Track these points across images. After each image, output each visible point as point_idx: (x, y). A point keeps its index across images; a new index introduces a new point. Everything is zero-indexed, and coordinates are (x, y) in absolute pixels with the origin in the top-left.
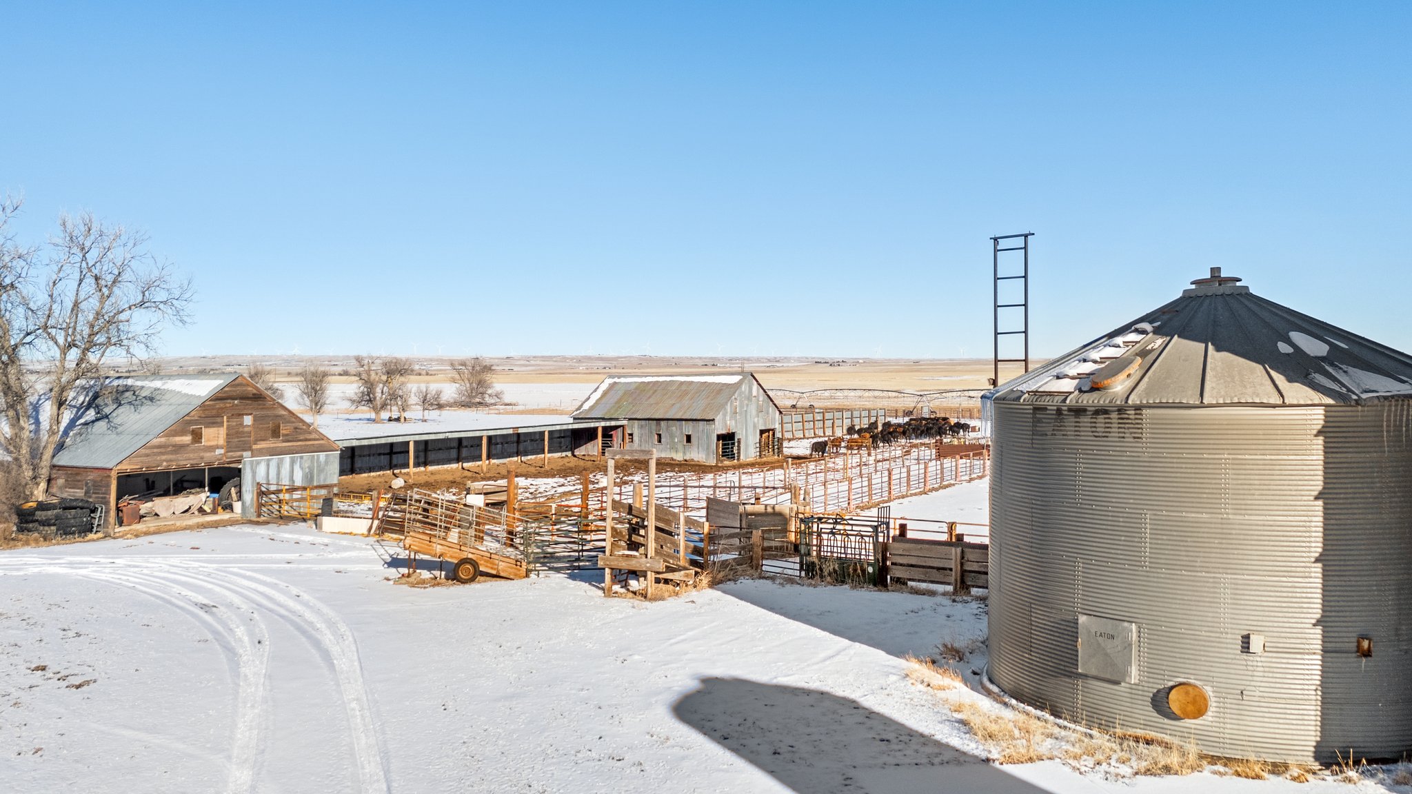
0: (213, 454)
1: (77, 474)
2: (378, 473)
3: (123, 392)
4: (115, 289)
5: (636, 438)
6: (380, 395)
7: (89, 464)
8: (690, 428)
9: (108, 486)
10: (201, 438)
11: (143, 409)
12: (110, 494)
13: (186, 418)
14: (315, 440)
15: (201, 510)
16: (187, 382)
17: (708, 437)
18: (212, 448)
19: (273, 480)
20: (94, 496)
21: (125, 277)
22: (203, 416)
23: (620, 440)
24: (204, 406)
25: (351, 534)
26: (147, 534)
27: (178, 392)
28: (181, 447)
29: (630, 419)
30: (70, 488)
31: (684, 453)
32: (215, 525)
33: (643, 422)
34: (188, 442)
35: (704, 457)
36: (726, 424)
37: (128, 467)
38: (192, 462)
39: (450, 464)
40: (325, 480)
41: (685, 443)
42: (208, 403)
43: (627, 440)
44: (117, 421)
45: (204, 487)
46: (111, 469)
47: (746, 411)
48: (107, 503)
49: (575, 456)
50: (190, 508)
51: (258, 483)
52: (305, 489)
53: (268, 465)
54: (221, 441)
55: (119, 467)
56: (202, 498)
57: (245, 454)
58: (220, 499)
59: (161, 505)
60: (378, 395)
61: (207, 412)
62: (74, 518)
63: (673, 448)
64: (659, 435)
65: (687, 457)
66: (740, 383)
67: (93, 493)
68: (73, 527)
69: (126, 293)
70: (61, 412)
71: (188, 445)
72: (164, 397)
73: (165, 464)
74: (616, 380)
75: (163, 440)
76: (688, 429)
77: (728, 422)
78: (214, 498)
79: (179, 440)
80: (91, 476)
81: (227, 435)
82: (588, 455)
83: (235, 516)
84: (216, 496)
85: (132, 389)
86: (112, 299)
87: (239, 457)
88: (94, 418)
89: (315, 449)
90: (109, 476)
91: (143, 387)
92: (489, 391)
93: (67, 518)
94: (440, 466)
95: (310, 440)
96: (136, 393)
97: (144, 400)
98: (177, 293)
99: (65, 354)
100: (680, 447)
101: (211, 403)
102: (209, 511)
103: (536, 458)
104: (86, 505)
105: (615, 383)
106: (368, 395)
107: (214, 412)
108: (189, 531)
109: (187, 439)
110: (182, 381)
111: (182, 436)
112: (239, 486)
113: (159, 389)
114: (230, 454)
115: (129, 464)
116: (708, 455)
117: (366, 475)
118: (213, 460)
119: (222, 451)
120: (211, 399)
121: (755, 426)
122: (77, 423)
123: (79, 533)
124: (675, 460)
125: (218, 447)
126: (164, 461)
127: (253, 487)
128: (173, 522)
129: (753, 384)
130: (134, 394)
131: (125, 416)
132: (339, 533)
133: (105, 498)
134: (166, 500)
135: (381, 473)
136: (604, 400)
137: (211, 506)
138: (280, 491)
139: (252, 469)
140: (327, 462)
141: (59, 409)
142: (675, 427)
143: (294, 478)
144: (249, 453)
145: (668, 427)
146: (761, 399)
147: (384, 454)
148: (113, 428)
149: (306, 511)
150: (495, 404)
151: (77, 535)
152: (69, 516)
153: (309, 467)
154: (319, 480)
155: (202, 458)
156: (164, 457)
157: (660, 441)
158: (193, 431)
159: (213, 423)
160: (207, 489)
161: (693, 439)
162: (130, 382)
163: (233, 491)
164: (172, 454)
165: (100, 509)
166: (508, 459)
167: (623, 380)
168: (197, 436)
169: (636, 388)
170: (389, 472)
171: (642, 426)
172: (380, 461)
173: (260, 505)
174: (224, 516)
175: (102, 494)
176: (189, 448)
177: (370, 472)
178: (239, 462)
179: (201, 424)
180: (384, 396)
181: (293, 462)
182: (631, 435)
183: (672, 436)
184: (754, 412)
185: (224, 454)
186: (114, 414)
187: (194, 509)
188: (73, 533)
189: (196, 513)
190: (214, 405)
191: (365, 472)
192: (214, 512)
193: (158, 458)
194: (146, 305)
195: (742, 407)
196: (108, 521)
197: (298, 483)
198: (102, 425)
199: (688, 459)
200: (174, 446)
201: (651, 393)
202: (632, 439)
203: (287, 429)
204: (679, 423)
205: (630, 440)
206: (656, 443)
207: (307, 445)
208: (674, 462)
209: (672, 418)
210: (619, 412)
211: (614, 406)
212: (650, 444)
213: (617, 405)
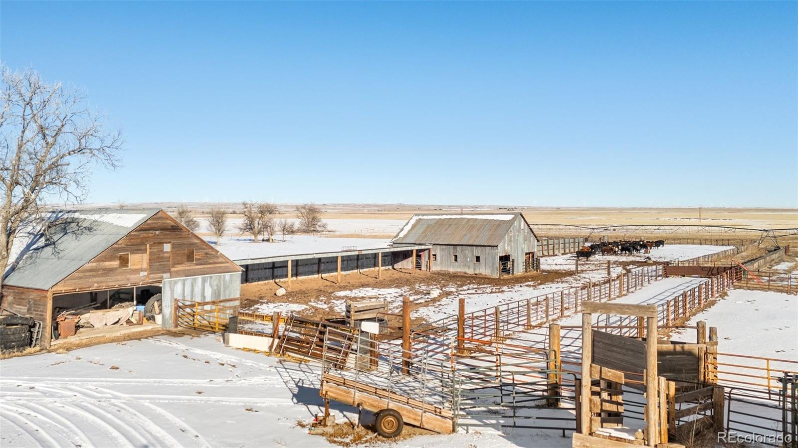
0: (137, 275)
1: (22, 293)
2: (264, 282)
3: (70, 223)
4: (59, 138)
5: (438, 257)
6: (257, 225)
7: (30, 286)
8: (479, 251)
9: (45, 305)
10: (128, 263)
11: (82, 237)
12: (46, 313)
13: (115, 246)
14: (222, 263)
15: (129, 322)
16: (119, 215)
17: (494, 258)
18: (137, 271)
19: (188, 298)
20: (34, 312)
21: (67, 128)
22: (130, 244)
23: (427, 259)
24: (130, 236)
25: (255, 351)
26: (80, 346)
27: (111, 224)
28: (111, 270)
29: (434, 245)
30: (17, 305)
31: (475, 269)
32: (138, 337)
33: (444, 247)
34: (116, 267)
35: (490, 272)
36: (505, 249)
37: (63, 289)
38: (120, 283)
39: (313, 274)
40: (229, 295)
41: (475, 262)
42: (133, 233)
43: (432, 258)
44: (60, 247)
45: (133, 301)
46: (48, 291)
47: (517, 239)
48: (44, 320)
49: (395, 269)
50: (120, 319)
51: (176, 300)
52: (214, 303)
53: (184, 284)
54: (145, 265)
55: (54, 289)
56: (129, 311)
57: (165, 275)
58: (146, 311)
59: (95, 317)
60: (256, 225)
61: (132, 241)
62: (14, 334)
63: (466, 265)
64: (456, 256)
65: (477, 272)
66: (513, 220)
67: (34, 310)
68: (13, 342)
69: (68, 141)
70: (10, 241)
71: (116, 269)
72: (99, 228)
73: (96, 285)
74: (421, 217)
75: (94, 264)
76: (477, 252)
77: (506, 248)
78: (140, 311)
79: (107, 264)
80: (33, 295)
81: (150, 260)
82: (404, 268)
83: (157, 327)
84: (141, 308)
85: (77, 221)
86: (57, 147)
87: (160, 278)
88: (43, 244)
89: (222, 271)
90: (46, 297)
91: (85, 219)
92: (319, 224)
93: (7, 334)
94: (306, 277)
95: (218, 263)
96: (79, 225)
97: (84, 230)
98: (108, 142)
99: (11, 191)
100: (471, 264)
101: (136, 233)
102: (135, 322)
103: (369, 270)
104: (25, 322)
105: (420, 219)
106: (250, 225)
107: (139, 241)
108: (115, 344)
109: (116, 263)
110: (115, 215)
111: (111, 261)
112: (160, 300)
113: (96, 221)
114: (152, 275)
115: (64, 286)
116: (492, 271)
117: (256, 283)
118: (137, 281)
119: (146, 273)
120: (136, 230)
121: (522, 250)
122: (31, 249)
123: (18, 347)
124: (468, 274)
125: (142, 270)
126: (95, 282)
127: (171, 302)
128: (103, 334)
129: (521, 221)
130: (77, 225)
131: (69, 244)
132: (244, 349)
133: (43, 315)
134: (100, 313)
135: (267, 282)
136: (413, 231)
137: (138, 318)
138: (193, 306)
139: (170, 288)
140: (231, 281)
141: (9, 237)
142: (467, 251)
143: (205, 294)
144: (168, 275)
145: (462, 251)
146: (526, 231)
147: (268, 268)
148: (56, 253)
149: (215, 320)
150: (322, 231)
151: (16, 350)
152: (9, 333)
153: (217, 285)
154: (225, 295)
155: (128, 279)
156: (95, 279)
157: (456, 260)
158: (121, 257)
159: (138, 250)
160: (135, 302)
161: (481, 259)
162: (77, 215)
163: (156, 304)
164: (102, 277)
165: (38, 325)
166: (351, 271)
167: (425, 217)
168: (124, 261)
169: (436, 223)
170: (272, 281)
171: (443, 249)
172: (266, 273)
173: (177, 317)
174: (148, 327)
175: (41, 311)
176: (117, 272)
177: (259, 281)
178: (160, 282)
179: (127, 251)
180: (260, 226)
181: (204, 281)
182: (435, 255)
183: (465, 257)
184: (522, 241)
185: (147, 276)
186: (60, 241)
187: (123, 321)
188: (13, 347)
189: (125, 324)
190: (139, 235)
191: (255, 282)
192: (140, 323)
193: (90, 280)
194: (83, 151)
195: (514, 237)
196: (44, 335)
197: (208, 299)
198: (49, 250)
199: (477, 273)
200: (104, 270)
201: (447, 226)
202: (436, 258)
203: (199, 255)
204: (470, 247)
205: (434, 259)
206: (453, 261)
207: (216, 267)
208: (467, 275)
209: (464, 244)
210: (426, 239)
211: (421, 235)
212: (449, 262)
213: (423, 235)
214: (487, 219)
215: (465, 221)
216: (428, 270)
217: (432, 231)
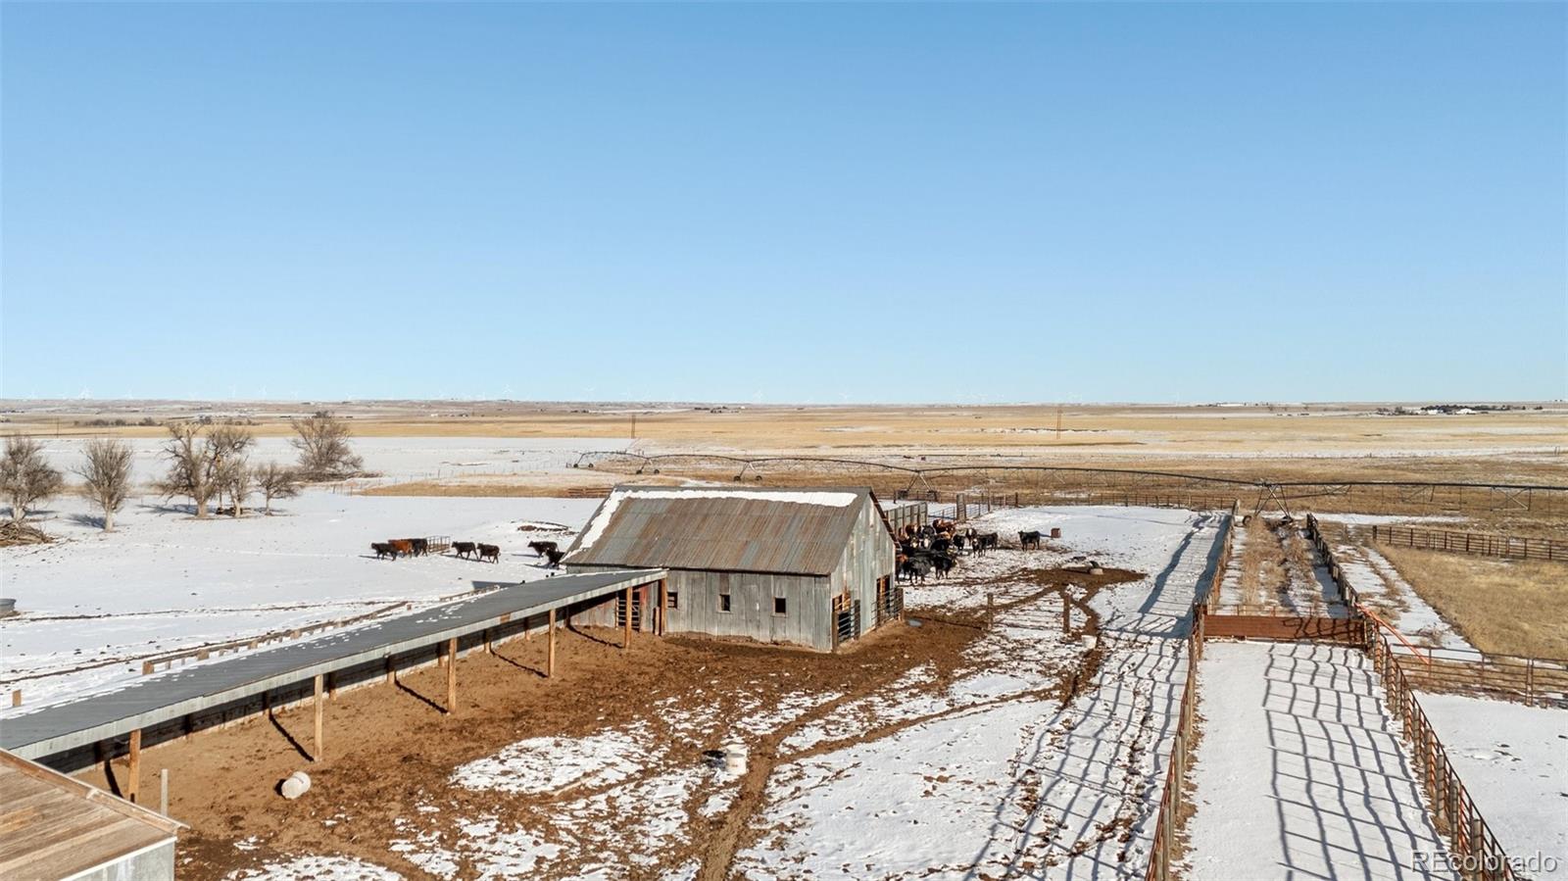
5: (682, 601)
6: (205, 479)
8: (785, 588)
14: (102, 824)
17: (819, 604)
23: (653, 604)
29: (671, 569)
31: (773, 631)
33: (697, 575)
35: (810, 637)
36: (842, 578)
39: (373, 677)
41: (774, 614)
43: (666, 603)
47: (863, 552)
49: (572, 629)
60: (203, 479)
63: (752, 620)
64: (726, 599)
65: (779, 637)
66: (855, 507)
74: (630, 494)
76: (780, 589)
77: (845, 575)
82: (595, 627)
94: (355, 685)
100: (765, 620)
103: (512, 640)
105: (629, 498)
106: (188, 478)
116: (817, 635)
117: (215, 729)
121: (872, 576)
124: (756, 641)
129: (870, 506)
136: (616, 532)
142: (755, 586)
145: (742, 585)
146: (878, 530)
157: (726, 607)
161: (788, 607)
166: (470, 651)
167: (642, 495)
169: (670, 511)
170: (261, 713)
171: (694, 580)
177: (224, 721)
180: (211, 480)
182: (675, 595)
183: (750, 600)
184: (871, 551)
191: (213, 725)
195: (859, 547)
199: (779, 640)
201: (699, 518)
202: (676, 601)
203: (13, 818)
204: (762, 578)
205: (673, 604)
206: (721, 611)
207: (81, 846)
208: (752, 645)
209: (748, 568)
210: (650, 555)
211: (637, 544)
212: (709, 611)
213: (644, 542)
214: (792, 503)
215: (741, 506)
216: (657, 633)
217: (664, 534)
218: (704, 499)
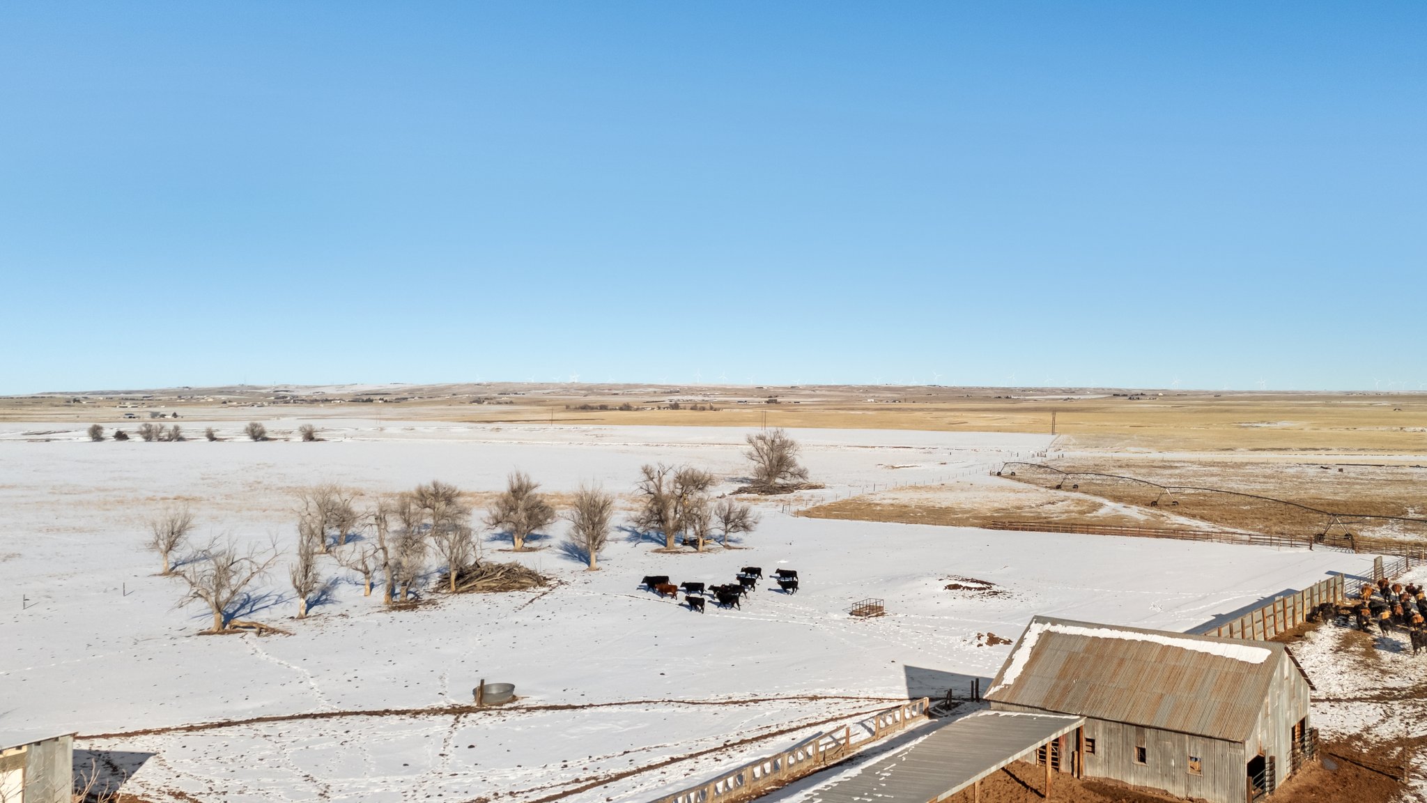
5: (1099, 748)
6: (673, 514)
8: (1200, 748)
17: (1233, 769)
29: (1088, 717)
31: (1188, 788)
33: (1113, 726)
35: (1224, 798)
36: (1256, 742)
41: (1190, 773)
43: (1085, 747)
60: (671, 513)
63: (1167, 774)
64: (1142, 751)
65: (1195, 796)
66: (1271, 663)
74: (1048, 626)
76: (1195, 749)
77: (1259, 736)
92: (792, 470)
100: (1181, 777)
105: (1048, 632)
106: (659, 514)
116: (1232, 797)
121: (1287, 727)
124: (1172, 796)
136: (1036, 669)
142: (1170, 743)
145: (1157, 740)
150: (797, 487)
157: (1142, 758)
161: (1204, 769)
167: (1060, 629)
169: (1088, 650)
171: (1111, 730)
180: (678, 516)
182: (1092, 741)
183: (1165, 756)
184: (1286, 704)
195: (1273, 702)
201: (1116, 661)
202: (1093, 747)
204: (1177, 736)
205: (1090, 749)
206: (1137, 762)
208: (1166, 798)
209: (1162, 726)
210: (1068, 700)
211: (1056, 685)
212: (1126, 761)
213: (1062, 684)
214: (1207, 654)
215: (1157, 651)
216: (1075, 775)
217: (1082, 676)
218: (1120, 640)
